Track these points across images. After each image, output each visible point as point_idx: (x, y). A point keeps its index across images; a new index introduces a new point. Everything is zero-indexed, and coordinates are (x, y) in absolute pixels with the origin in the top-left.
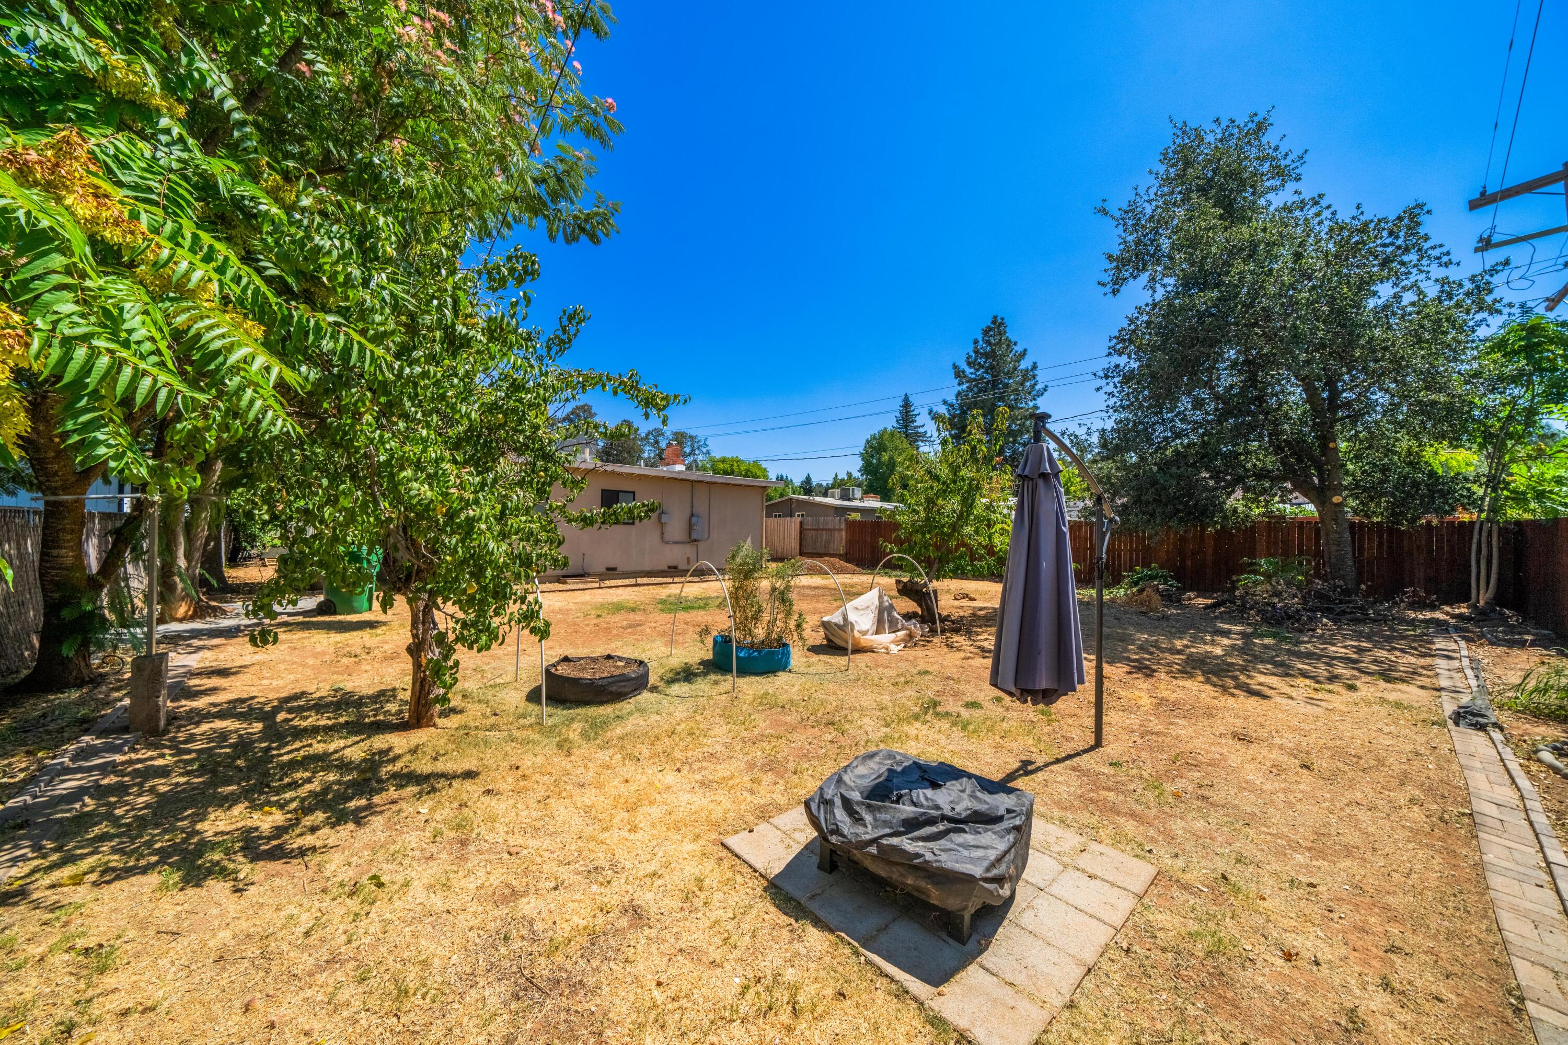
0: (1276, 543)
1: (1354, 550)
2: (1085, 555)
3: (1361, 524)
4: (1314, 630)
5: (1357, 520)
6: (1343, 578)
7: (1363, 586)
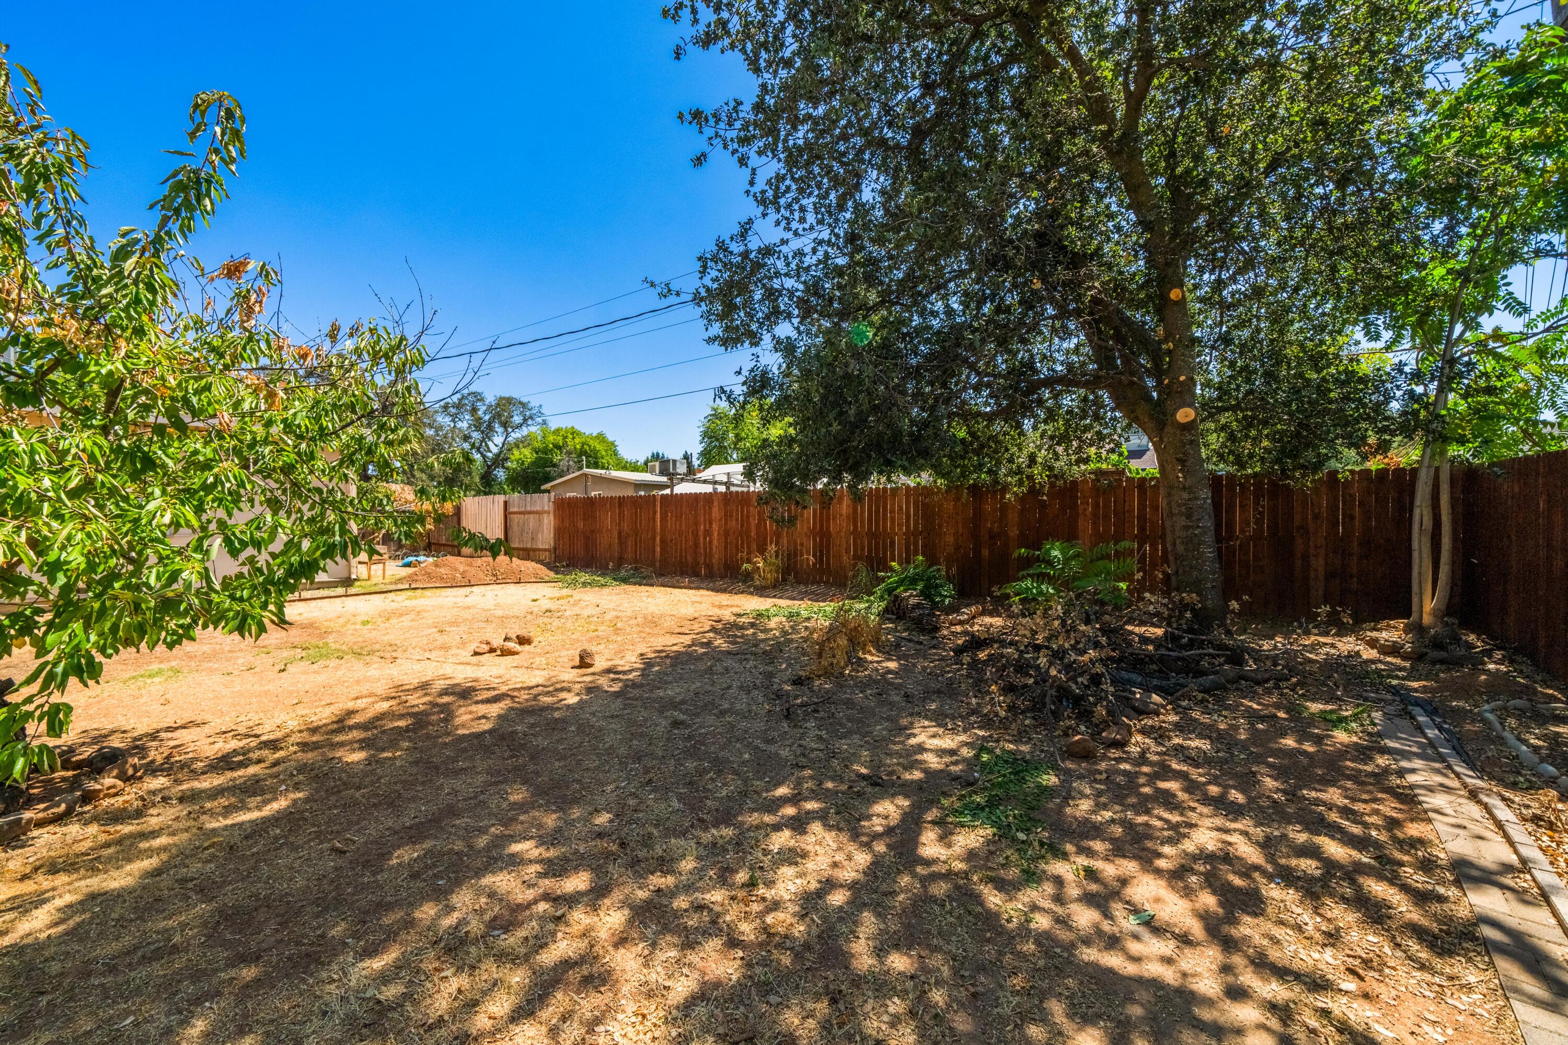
0: (1106, 517)
1: (1218, 527)
2: (848, 543)
3: (1230, 477)
4: (1120, 745)
5: (1223, 469)
6: (1196, 586)
7: (1234, 605)
